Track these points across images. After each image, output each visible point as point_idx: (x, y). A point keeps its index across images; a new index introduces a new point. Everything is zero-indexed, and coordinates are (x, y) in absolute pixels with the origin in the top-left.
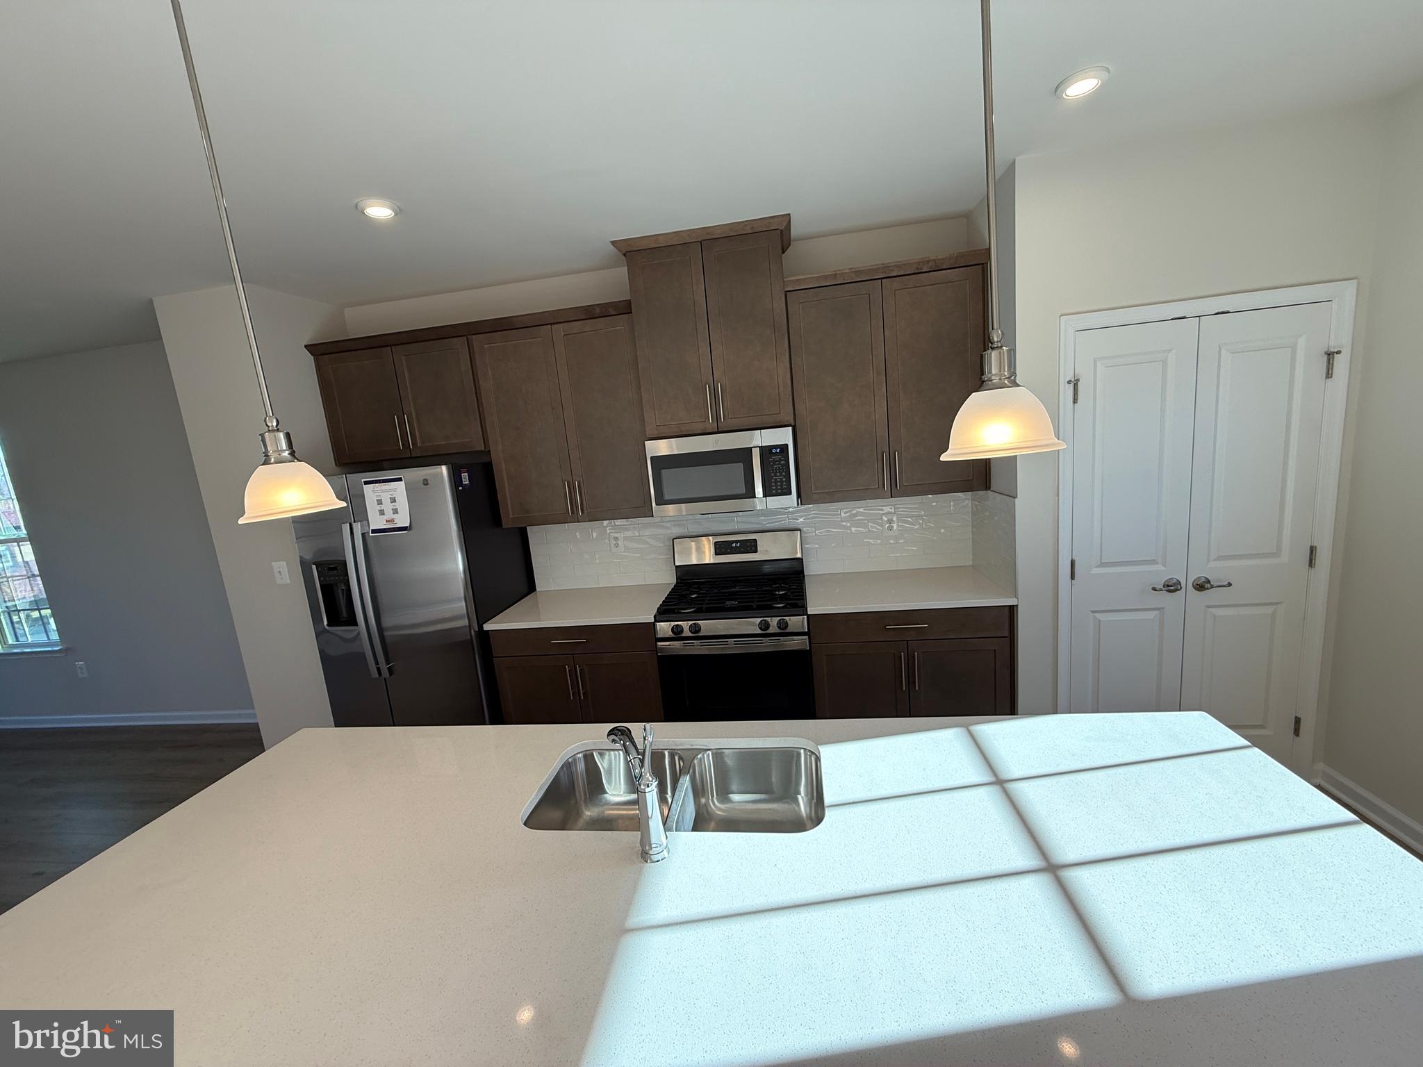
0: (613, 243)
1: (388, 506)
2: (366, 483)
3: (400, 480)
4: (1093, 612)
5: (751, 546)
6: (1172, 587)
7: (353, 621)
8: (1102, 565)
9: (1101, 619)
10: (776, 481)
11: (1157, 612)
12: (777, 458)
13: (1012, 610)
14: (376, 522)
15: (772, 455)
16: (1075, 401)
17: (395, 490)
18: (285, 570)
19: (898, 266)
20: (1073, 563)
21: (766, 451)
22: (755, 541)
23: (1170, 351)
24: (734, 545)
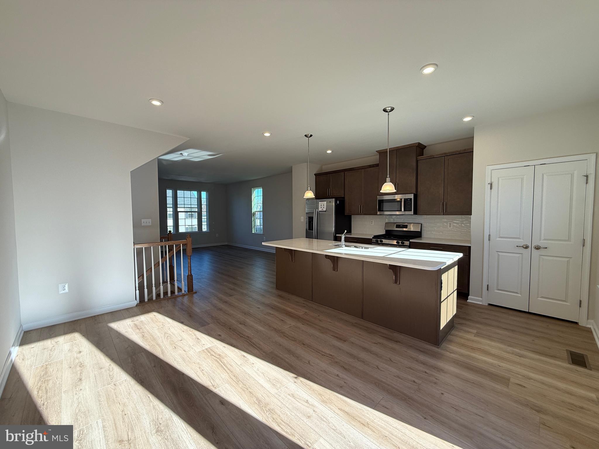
0: (376, 151)
1: (322, 206)
2: (320, 201)
3: (325, 201)
4: (497, 252)
5: (406, 227)
6: (525, 247)
7: (312, 230)
8: (500, 237)
9: (500, 254)
10: (408, 208)
11: (521, 255)
12: (409, 201)
13: (470, 247)
14: (320, 209)
15: (407, 201)
16: (491, 189)
17: (324, 203)
18: (303, 219)
19: (450, 153)
20: (489, 235)
22: (406, 225)
23: (524, 175)
24: (401, 226)
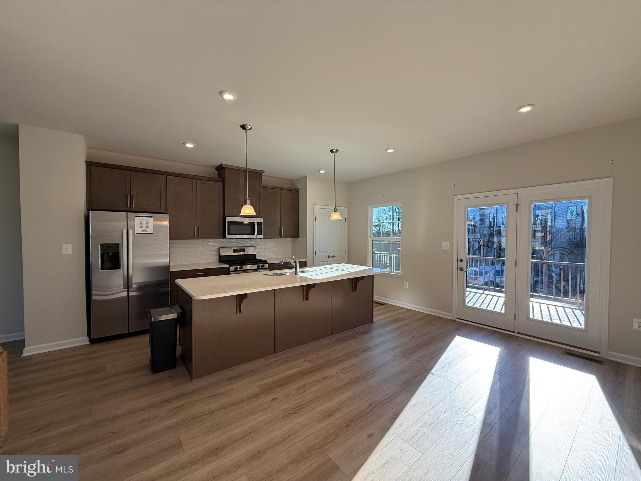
1: (144, 225)
2: (136, 216)
3: (152, 217)
4: (319, 262)
5: (243, 250)
6: (329, 257)
8: (320, 252)
10: (259, 231)
11: (327, 262)
13: (306, 261)
14: (139, 230)
15: (259, 224)
16: (316, 221)
17: (149, 220)
18: (70, 248)
20: (316, 252)
21: (258, 223)
22: (244, 249)
24: (238, 250)
